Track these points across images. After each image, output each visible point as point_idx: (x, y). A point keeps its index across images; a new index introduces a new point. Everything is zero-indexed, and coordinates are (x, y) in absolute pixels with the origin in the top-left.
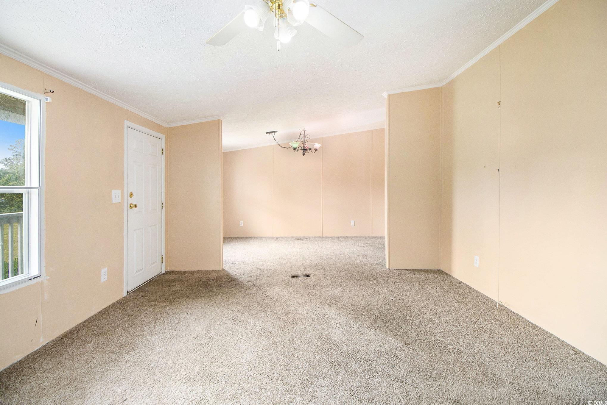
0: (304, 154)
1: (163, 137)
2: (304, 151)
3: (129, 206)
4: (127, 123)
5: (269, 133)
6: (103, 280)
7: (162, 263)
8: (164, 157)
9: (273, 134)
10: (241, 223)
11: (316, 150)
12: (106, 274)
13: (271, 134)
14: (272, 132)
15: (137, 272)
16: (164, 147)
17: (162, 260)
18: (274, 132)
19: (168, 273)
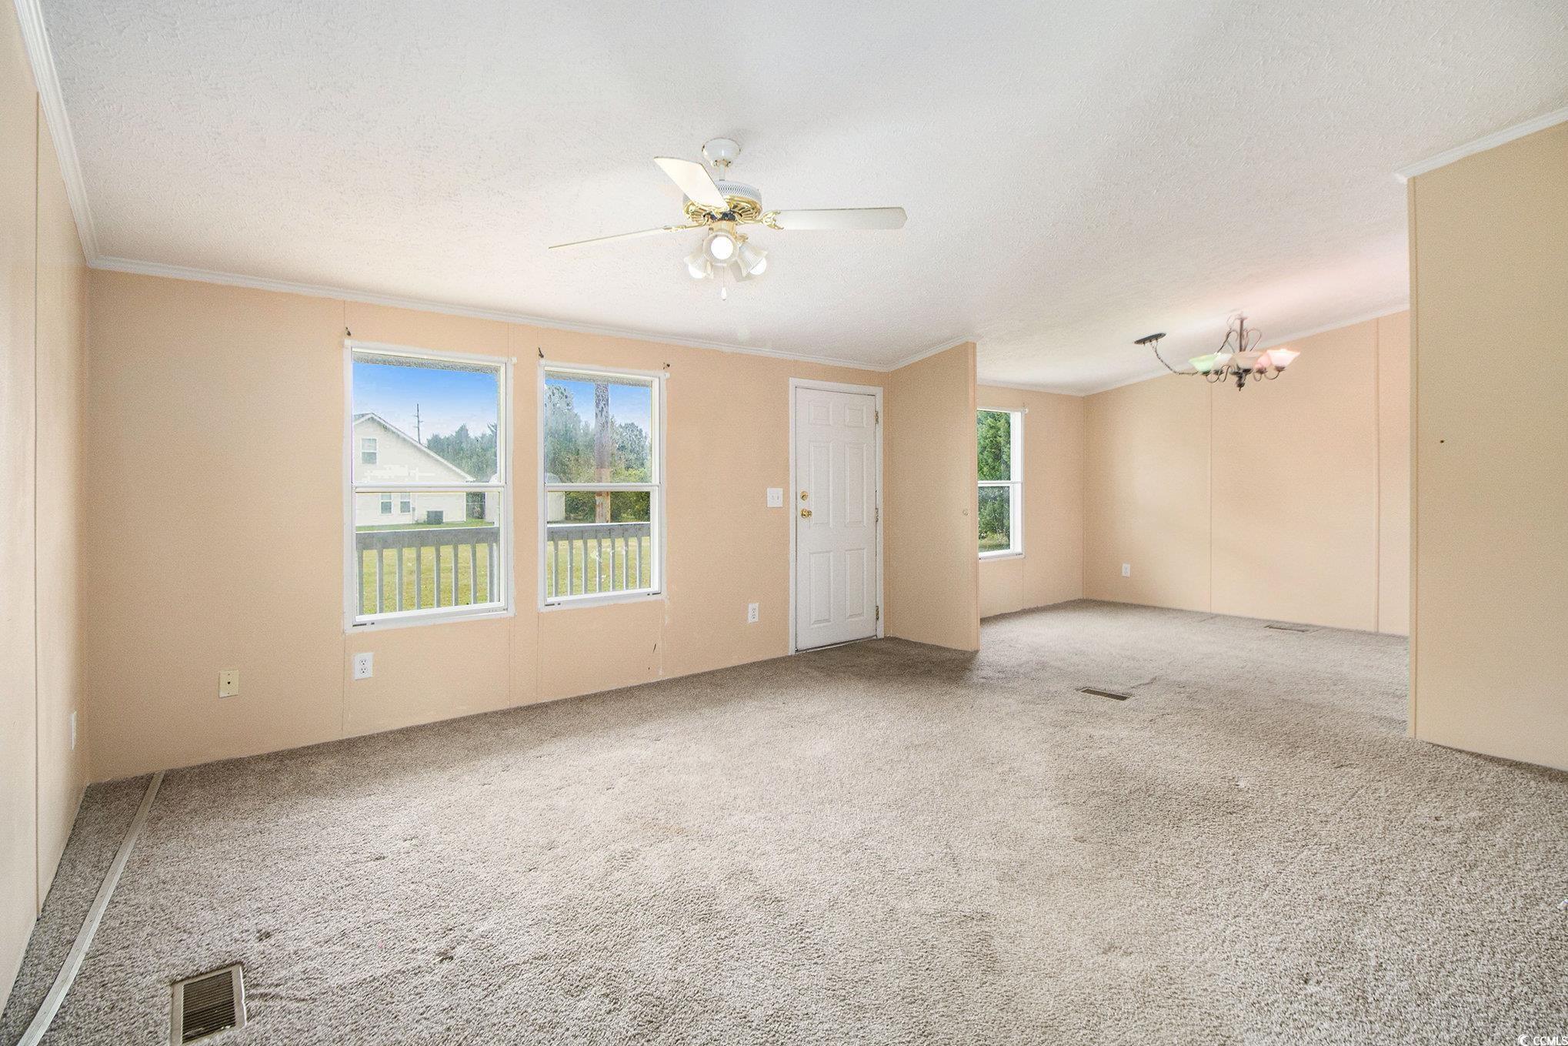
0: (1241, 385)
1: (879, 391)
2: (1240, 378)
3: (799, 514)
4: (793, 382)
5: (1143, 341)
6: (750, 620)
7: (877, 619)
8: (880, 429)
9: (1154, 342)
10: (1126, 570)
11: (1280, 369)
12: (757, 613)
13: (1148, 344)
14: (1150, 339)
15: (818, 622)
16: (880, 409)
17: (877, 614)
18: (1157, 337)
19: (886, 639)
